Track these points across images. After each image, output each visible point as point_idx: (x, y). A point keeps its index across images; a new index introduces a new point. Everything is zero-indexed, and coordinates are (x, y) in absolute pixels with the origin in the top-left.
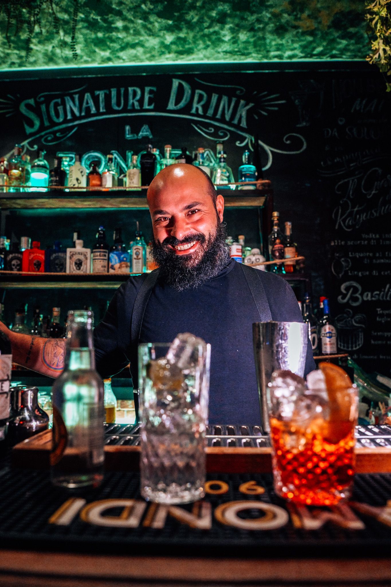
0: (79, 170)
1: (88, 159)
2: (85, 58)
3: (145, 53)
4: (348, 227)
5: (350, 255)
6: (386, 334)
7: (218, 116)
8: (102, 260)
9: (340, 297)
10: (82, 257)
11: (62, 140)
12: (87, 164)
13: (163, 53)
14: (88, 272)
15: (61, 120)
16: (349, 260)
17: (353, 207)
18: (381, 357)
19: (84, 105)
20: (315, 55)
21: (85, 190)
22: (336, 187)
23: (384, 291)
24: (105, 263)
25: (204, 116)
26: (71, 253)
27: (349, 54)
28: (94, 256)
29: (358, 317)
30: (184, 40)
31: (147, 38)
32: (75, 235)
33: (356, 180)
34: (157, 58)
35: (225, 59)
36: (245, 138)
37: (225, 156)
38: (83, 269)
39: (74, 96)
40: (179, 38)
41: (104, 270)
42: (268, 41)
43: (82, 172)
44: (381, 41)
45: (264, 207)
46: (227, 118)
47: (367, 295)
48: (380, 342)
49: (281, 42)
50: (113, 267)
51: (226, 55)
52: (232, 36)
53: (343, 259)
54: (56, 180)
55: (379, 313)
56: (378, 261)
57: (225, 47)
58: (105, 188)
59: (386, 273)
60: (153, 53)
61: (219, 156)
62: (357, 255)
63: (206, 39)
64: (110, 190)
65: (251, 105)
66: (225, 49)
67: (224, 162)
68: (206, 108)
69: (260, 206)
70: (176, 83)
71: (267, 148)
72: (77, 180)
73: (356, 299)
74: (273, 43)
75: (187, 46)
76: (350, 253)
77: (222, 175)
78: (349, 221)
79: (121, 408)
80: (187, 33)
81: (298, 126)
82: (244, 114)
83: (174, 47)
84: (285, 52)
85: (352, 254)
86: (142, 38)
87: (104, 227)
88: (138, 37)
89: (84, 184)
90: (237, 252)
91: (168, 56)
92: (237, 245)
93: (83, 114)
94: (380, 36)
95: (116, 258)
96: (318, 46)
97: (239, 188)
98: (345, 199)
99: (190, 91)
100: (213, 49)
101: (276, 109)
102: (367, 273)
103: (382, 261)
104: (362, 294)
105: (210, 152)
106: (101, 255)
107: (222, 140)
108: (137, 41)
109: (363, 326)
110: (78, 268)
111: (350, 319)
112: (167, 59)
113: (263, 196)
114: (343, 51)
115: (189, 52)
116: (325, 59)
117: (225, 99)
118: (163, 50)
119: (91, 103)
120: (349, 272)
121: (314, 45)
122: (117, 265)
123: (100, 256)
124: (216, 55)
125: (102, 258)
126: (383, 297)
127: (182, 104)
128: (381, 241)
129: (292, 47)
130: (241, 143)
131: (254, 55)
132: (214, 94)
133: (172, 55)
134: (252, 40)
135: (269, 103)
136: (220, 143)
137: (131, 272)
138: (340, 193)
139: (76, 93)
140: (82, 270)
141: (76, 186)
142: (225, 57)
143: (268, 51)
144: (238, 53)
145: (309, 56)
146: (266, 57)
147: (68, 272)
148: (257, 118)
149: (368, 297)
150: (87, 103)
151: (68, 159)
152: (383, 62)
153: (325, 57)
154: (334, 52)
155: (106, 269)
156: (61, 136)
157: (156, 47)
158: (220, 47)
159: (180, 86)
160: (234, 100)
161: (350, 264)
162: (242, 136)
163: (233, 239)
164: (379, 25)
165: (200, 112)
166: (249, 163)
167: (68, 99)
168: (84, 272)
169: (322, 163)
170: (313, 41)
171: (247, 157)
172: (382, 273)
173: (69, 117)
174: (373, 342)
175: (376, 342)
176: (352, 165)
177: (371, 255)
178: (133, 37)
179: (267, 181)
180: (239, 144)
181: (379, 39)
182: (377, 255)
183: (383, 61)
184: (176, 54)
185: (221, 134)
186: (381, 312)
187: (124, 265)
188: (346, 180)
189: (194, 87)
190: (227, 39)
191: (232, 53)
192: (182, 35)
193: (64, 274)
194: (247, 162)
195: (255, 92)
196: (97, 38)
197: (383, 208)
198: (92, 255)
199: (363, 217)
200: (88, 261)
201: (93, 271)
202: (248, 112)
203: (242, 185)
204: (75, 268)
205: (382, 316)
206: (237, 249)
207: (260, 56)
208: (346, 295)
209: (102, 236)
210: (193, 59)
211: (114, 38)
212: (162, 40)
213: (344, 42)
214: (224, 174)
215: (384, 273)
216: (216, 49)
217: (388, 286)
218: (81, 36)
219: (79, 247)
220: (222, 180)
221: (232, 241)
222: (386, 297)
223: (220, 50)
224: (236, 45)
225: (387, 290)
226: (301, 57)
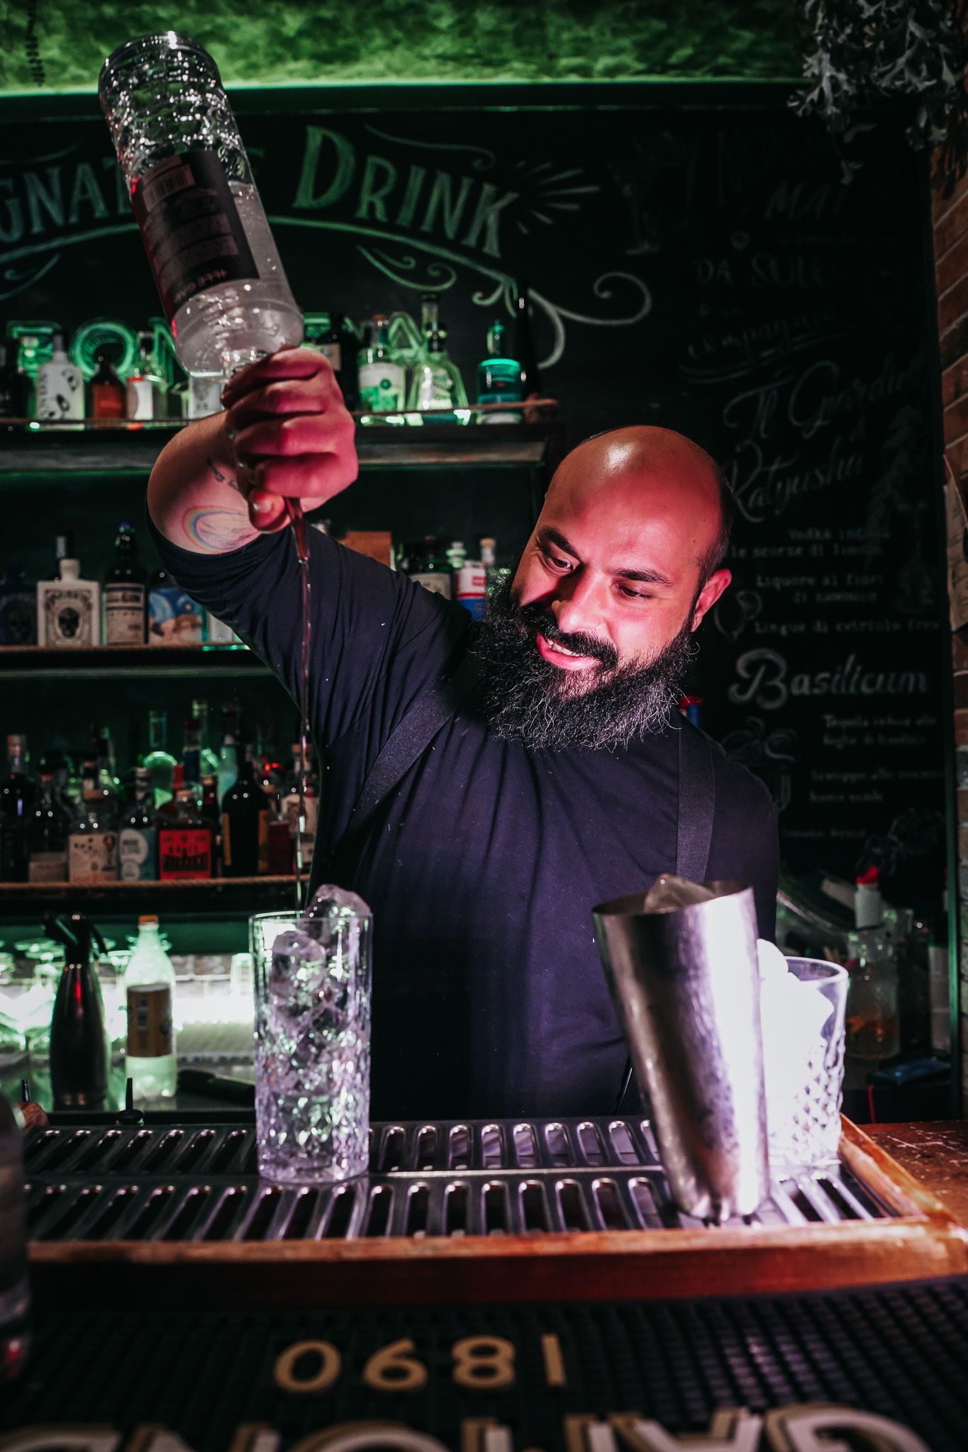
0: (63, 373)
1: (89, 338)
2: (74, 70)
3: (231, 57)
4: (755, 512)
5: (760, 584)
6: (845, 778)
7: (426, 227)
8: (130, 612)
9: (734, 689)
10: (77, 604)
11: (21, 289)
12: (88, 353)
13: (279, 59)
14: (95, 642)
15: (16, 235)
16: (758, 597)
17: (768, 462)
18: (834, 833)
19: (77, 196)
20: (674, 67)
21: (81, 427)
22: (726, 411)
23: (842, 672)
24: (139, 618)
25: (391, 227)
26: (50, 595)
27: (759, 65)
28: (110, 601)
29: (778, 736)
30: (332, 27)
31: (235, 19)
32: (61, 544)
33: (775, 393)
34: (263, 71)
35: (442, 74)
36: (493, 285)
37: (442, 334)
38: (82, 633)
39: (49, 171)
40: (318, 22)
41: (136, 636)
42: (551, 30)
43: (71, 379)
44: (826, 57)
45: (543, 464)
46: (450, 231)
47: (801, 683)
48: (830, 798)
49: (583, 34)
50: (158, 630)
51: (445, 64)
52: (457, 17)
53: (742, 593)
54: (5, 402)
55: (828, 725)
56: (828, 598)
57: (441, 44)
58: (134, 421)
59: (847, 627)
60: (254, 58)
61: (429, 334)
62: (778, 583)
63: (391, 23)
64: (148, 426)
65: (511, 197)
66: (440, 50)
67: (440, 350)
68: (394, 202)
69: (533, 463)
70: (315, 137)
71: (551, 309)
72: (60, 399)
73: (772, 693)
74: (566, 36)
75: (341, 42)
76: (759, 578)
77: (434, 384)
78: (757, 498)
79: (197, 974)
80: (340, 9)
81: (631, 252)
82: (492, 220)
83: (306, 44)
84: (596, 60)
85: (763, 581)
86: (220, 20)
87: (132, 526)
88: (208, 17)
89: (78, 411)
90: (475, 584)
91: (292, 65)
92: (475, 567)
93: (73, 219)
94: (823, 42)
95: (165, 603)
96: (681, 44)
97: (479, 420)
98: (748, 442)
99: (352, 161)
100: (409, 49)
101: (575, 207)
102: (802, 628)
103: (838, 597)
104: (787, 681)
105: (406, 320)
106: (127, 598)
107: (437, 288)
108: (208, 27)
109: (791, 758)
110: (68, 633)
111: (757, 742)
112: (291, 73)
113: (541, 440)
114: (744, 58)
115: (347, 56)
116: (698, 78)
117: (443, 181)
118: (279, 50)
119: (94, 191)
120: (757, 624)
121: (670, 41)
122: (169, 624)
123: (124, 599)
124: (419, 65)
125: (129, 604)
126: (838, 686)
127: (332, 194)
128: (836, 546)
129: (613, 46)
130: (486, 296)
131: (517, 65)
132: (414, 169)
133: (302, 64)
134: (509, 27)
135: (555, 193)
136: (429, 300)
137: (204, 639)
138: (734, 425)
139: (53, 164)
140: (80, 637)
141: (57, 416)
142: (442, 68)
143: (553, 57)
144: (476, 61)
145: (658, 68)
146: (549, 71)
147: (42, 642)
148: (524, 230)
149: (803, 686)
150: (84, 190)
151: (35, 342)
152: (829, 112)
153: (698, 73)
154: (722, 60)
155: (141, 633)
156: (16, 278)
157: (261, 43)
158: (428, 44)
159: (327, 144)
160: (466, 182)
161: (760, 606)
162: (487, 278)
163: (465, 547)
164: (820, 15)
165: (380, 214)
166: (503, 356)
167: (31, 179)
168: (83, 642)
169: (691, 349)
170: (668, 33)
171: (497, 337)
172: (838, 627)
173: (37, 228)
174: (813, 797)
175: (822, 798)
176: (765, 354)
177: (811, 581)
178: (197, 17)
179: (548, 401)
180: (481, 299)
181: (820, 51)
182: (826, 581)
183: (831, 110)
184: (314, 62)
185: (435, 274)
186: (834, 723)
187: (186, 623)
188: (750, 393)
189: (363, 150)
190: (444, 23)
191: (459, 60)
192: (326, 13)
193: (32, 648)
194: (498, 353)
195: (521, 164)
196: (102, 19)
197: (842, 463)
198: (105, 596)
199: (793, 487)
200: (95, 614)
201: (108, 638)
202: (504, 215)
203: (487, 412)
204: (59, 631)
205: (836, 732)
206: (475, 578)
207: (533, 67)
208: (749, 682)
209: (128, 547)
210: (360, 75)
211: (146, 18)
212: (274, 24)
213: (747, 35)
214: (441, 383)
215: (842, 627)
216: (418, 49)
217: (851, 659)
218: (58, 13)
219: (69, 579)
220: (437, 397)
221: (462, 552)
222: (847, 688)
223: (427, 52)
224: (468, 41)
225: (848, 667)
226: (639, 73)
